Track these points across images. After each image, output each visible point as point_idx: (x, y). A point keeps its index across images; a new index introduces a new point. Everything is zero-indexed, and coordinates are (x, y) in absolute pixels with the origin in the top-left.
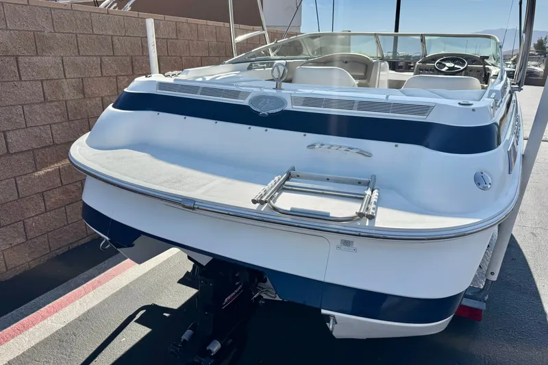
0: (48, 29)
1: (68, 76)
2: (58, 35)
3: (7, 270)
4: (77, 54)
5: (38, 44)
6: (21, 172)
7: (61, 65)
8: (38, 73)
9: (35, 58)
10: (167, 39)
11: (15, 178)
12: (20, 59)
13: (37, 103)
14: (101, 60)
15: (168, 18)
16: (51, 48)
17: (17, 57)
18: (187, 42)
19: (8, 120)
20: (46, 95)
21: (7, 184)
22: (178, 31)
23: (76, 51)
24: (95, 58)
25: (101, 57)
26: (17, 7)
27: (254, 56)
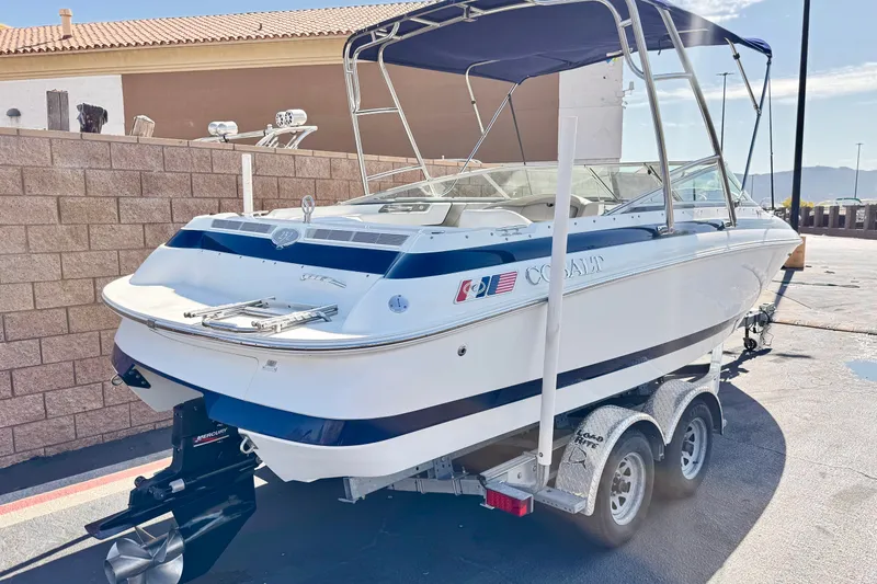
0: (157, 168)
1: (175, 220)
2: (168, 175)
3: (76, 439)
4: (190, 196)
5: (144, 185)
6: (108, 326)
7: (168, 208)
8: (141, 216)
9: (138, 200)
10: (315, 179)
11: (99, 331)
12: (121, 200)
13: (136, 249)
14: (220, 203)
15: (317, 153)
16: (158, 189)
17: (118, 198)
18: (346, 183)
19: (101, 265)
20: (147, 240)
21: (90, 337)
22: (332, 169)
23: (188, 192)
24: (212, 201)
25: (220, 199)
26: (125, 146)
27: (389, 197)
